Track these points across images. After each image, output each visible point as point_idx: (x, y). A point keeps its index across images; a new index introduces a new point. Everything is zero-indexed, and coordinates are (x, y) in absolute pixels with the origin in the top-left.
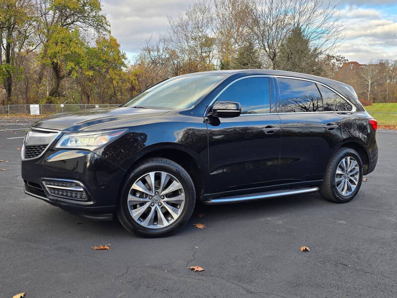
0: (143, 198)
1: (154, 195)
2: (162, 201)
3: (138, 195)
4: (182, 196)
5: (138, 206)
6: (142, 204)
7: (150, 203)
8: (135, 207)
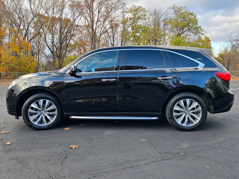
0: (36, 111)
1: (41, 110)
2: (46, 113)
3: (34, 110)
4: (56, 112)
5: (34, 114)
6: (36, 114)
7: (39, 114)
8: (32, 115)
